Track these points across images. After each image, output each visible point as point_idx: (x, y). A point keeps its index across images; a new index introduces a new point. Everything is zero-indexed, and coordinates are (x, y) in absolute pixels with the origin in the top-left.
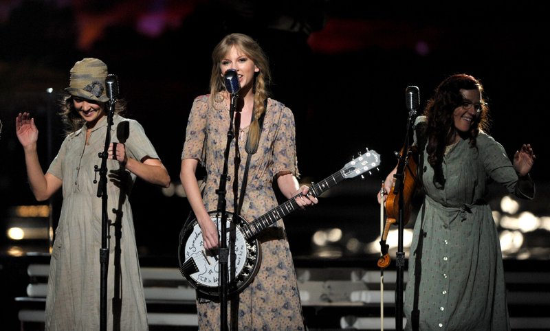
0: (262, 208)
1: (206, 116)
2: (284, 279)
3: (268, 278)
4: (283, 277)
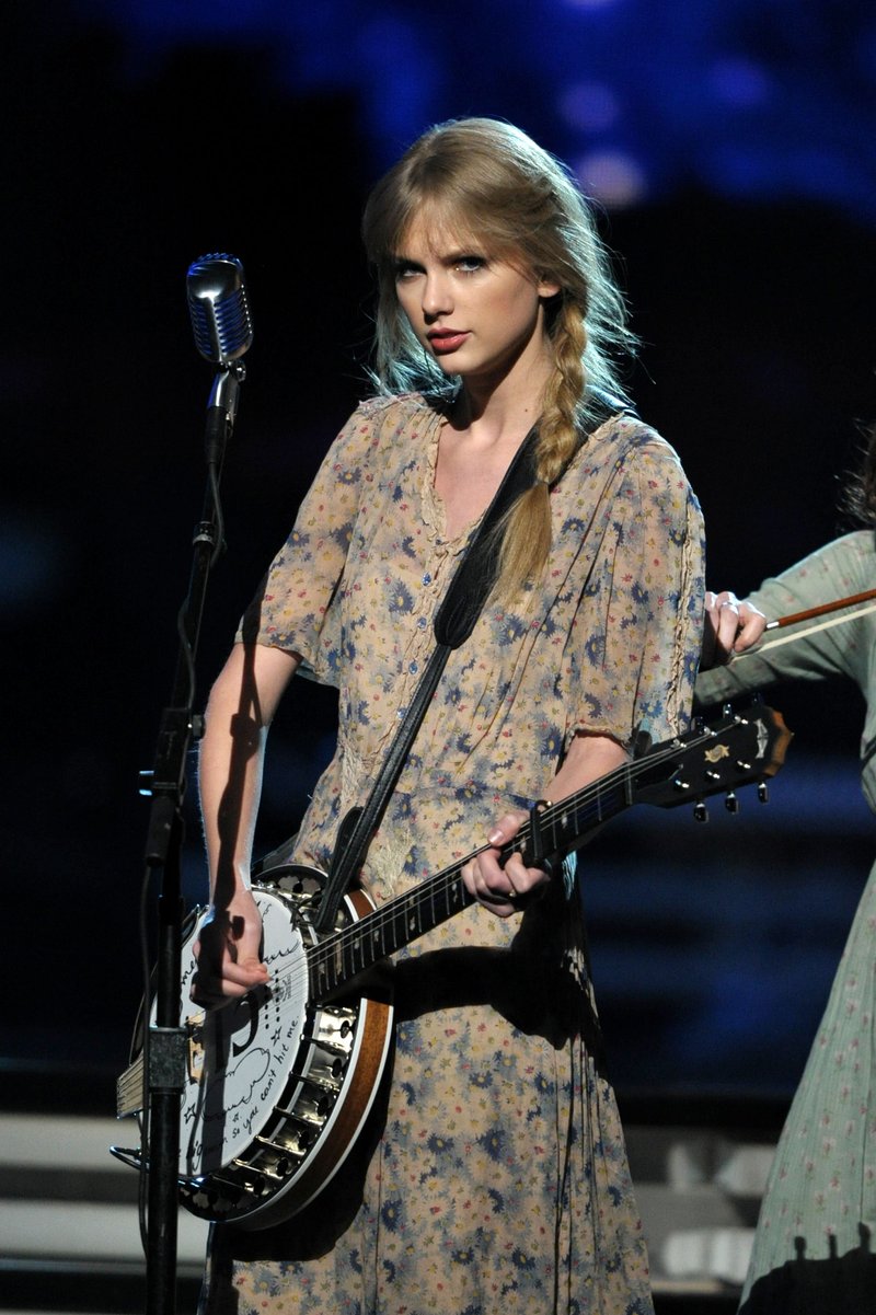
2: (490, 1203)
3: (430, 1180)
4: (494, 1194)
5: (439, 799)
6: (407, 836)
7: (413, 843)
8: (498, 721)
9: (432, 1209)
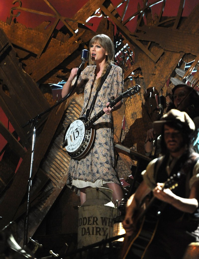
3: (99, 148)
4: (107, 149)
5: (97, 107)
6: (94, 111)
8: (103, 98)
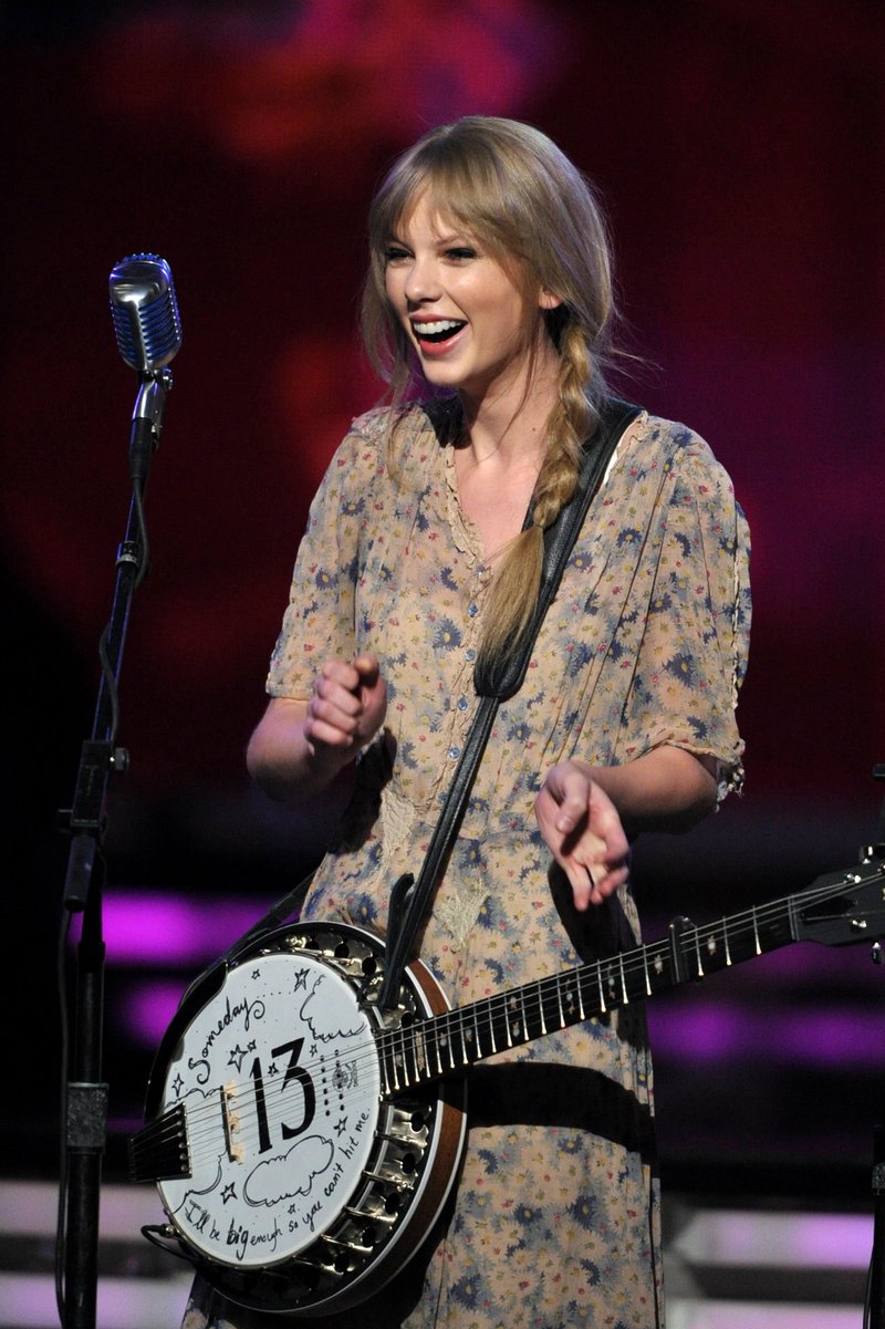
0: (534, 927)
1: (361, 506)
2: (585, 1275)
5: (512, 844)
7: (488, 893)
8: (565, 753)
9: (520, 1284)
